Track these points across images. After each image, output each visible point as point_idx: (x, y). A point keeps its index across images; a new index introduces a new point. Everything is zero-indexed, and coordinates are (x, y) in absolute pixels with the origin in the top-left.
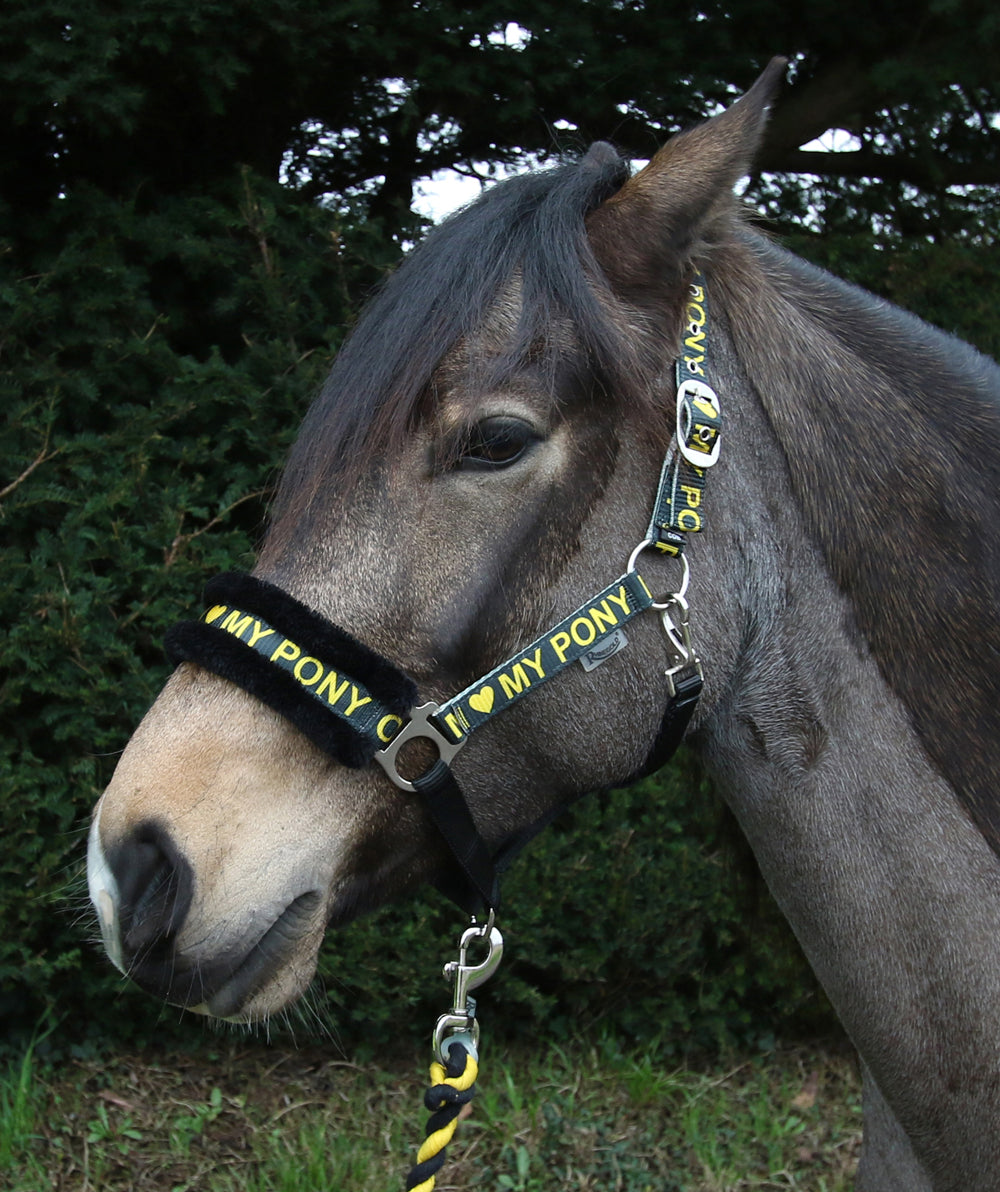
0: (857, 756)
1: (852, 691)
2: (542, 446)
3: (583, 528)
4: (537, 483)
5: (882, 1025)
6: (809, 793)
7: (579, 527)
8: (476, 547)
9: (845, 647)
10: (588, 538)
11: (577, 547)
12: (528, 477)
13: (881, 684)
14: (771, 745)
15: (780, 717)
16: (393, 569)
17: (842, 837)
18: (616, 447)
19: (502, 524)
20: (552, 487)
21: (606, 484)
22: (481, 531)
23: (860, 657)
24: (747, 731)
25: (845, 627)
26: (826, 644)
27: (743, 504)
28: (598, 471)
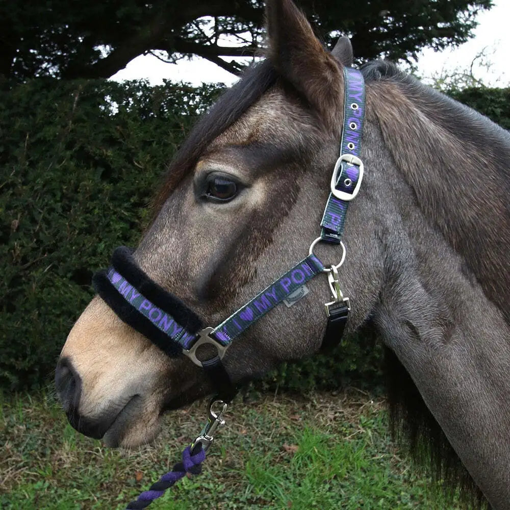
0: (474, 337)
1: (468, 303)
2: (247, 190)
3: (275, 231)
4: (247, 209)
5: (499, 476)
6: (448, 357)
7: (272, 231)
8: (216, 241)
9: (461, 280)
10: (278, 237)
11: (271, 241)
12: (241, 207)
13: (485, 300)
14: (423, 333)
15: (426, 319)
16: (180, 250)
17: (469, 378)
18: (298, 189)
19: (228, 230)
20: (255, 211)
21: (290, 209)
22: (218, 233)
23: (473, 286)
24: (407, 328)
25: (462, 271)
26: (450, 280)
27: (382, 216)
28: (285, 202)
